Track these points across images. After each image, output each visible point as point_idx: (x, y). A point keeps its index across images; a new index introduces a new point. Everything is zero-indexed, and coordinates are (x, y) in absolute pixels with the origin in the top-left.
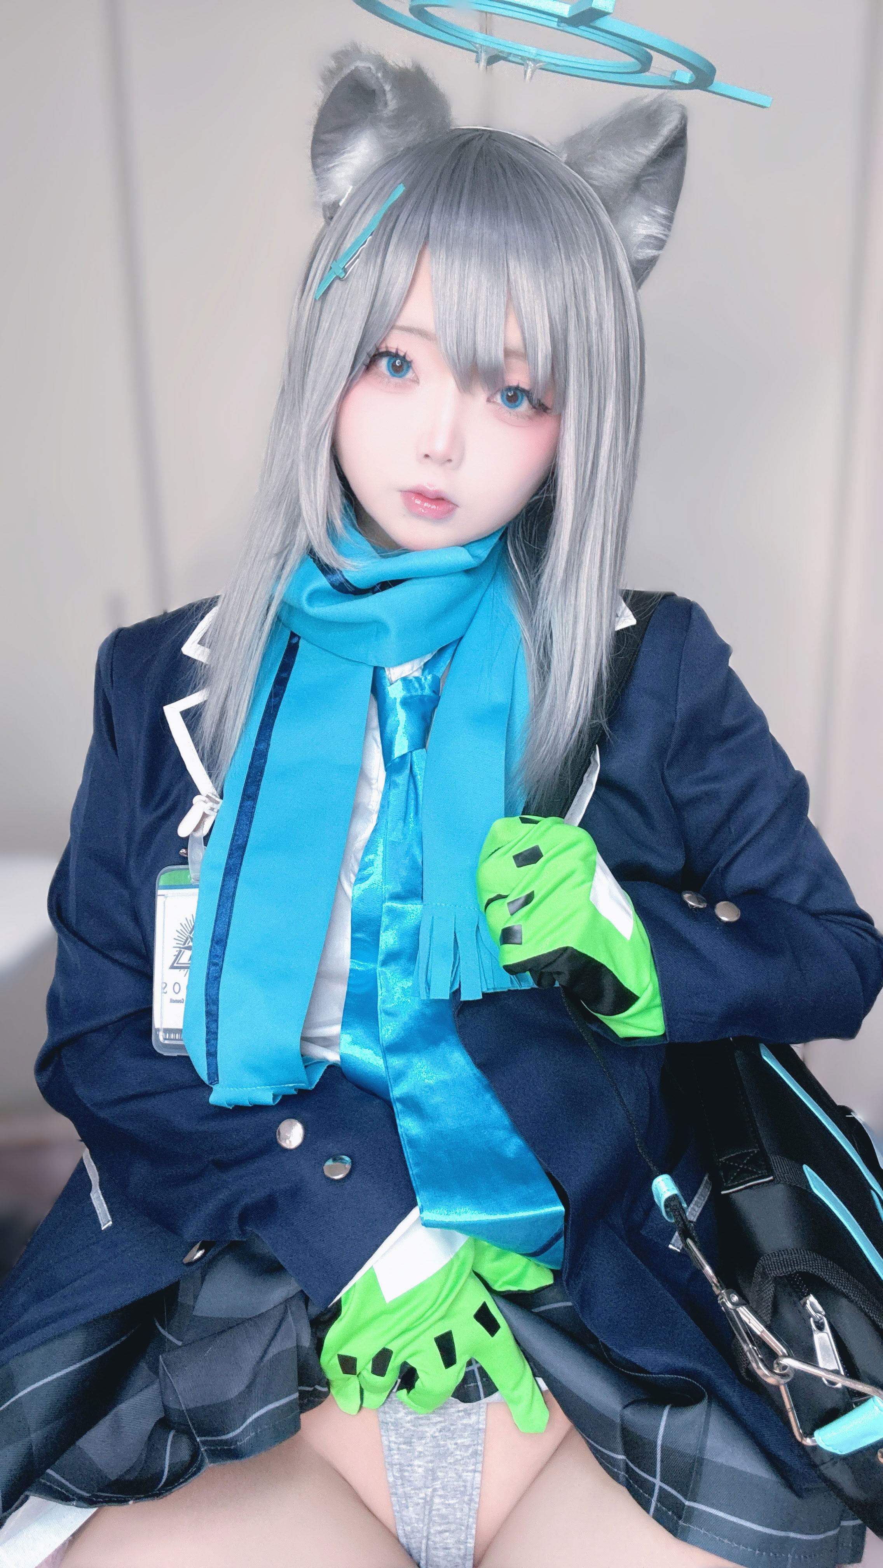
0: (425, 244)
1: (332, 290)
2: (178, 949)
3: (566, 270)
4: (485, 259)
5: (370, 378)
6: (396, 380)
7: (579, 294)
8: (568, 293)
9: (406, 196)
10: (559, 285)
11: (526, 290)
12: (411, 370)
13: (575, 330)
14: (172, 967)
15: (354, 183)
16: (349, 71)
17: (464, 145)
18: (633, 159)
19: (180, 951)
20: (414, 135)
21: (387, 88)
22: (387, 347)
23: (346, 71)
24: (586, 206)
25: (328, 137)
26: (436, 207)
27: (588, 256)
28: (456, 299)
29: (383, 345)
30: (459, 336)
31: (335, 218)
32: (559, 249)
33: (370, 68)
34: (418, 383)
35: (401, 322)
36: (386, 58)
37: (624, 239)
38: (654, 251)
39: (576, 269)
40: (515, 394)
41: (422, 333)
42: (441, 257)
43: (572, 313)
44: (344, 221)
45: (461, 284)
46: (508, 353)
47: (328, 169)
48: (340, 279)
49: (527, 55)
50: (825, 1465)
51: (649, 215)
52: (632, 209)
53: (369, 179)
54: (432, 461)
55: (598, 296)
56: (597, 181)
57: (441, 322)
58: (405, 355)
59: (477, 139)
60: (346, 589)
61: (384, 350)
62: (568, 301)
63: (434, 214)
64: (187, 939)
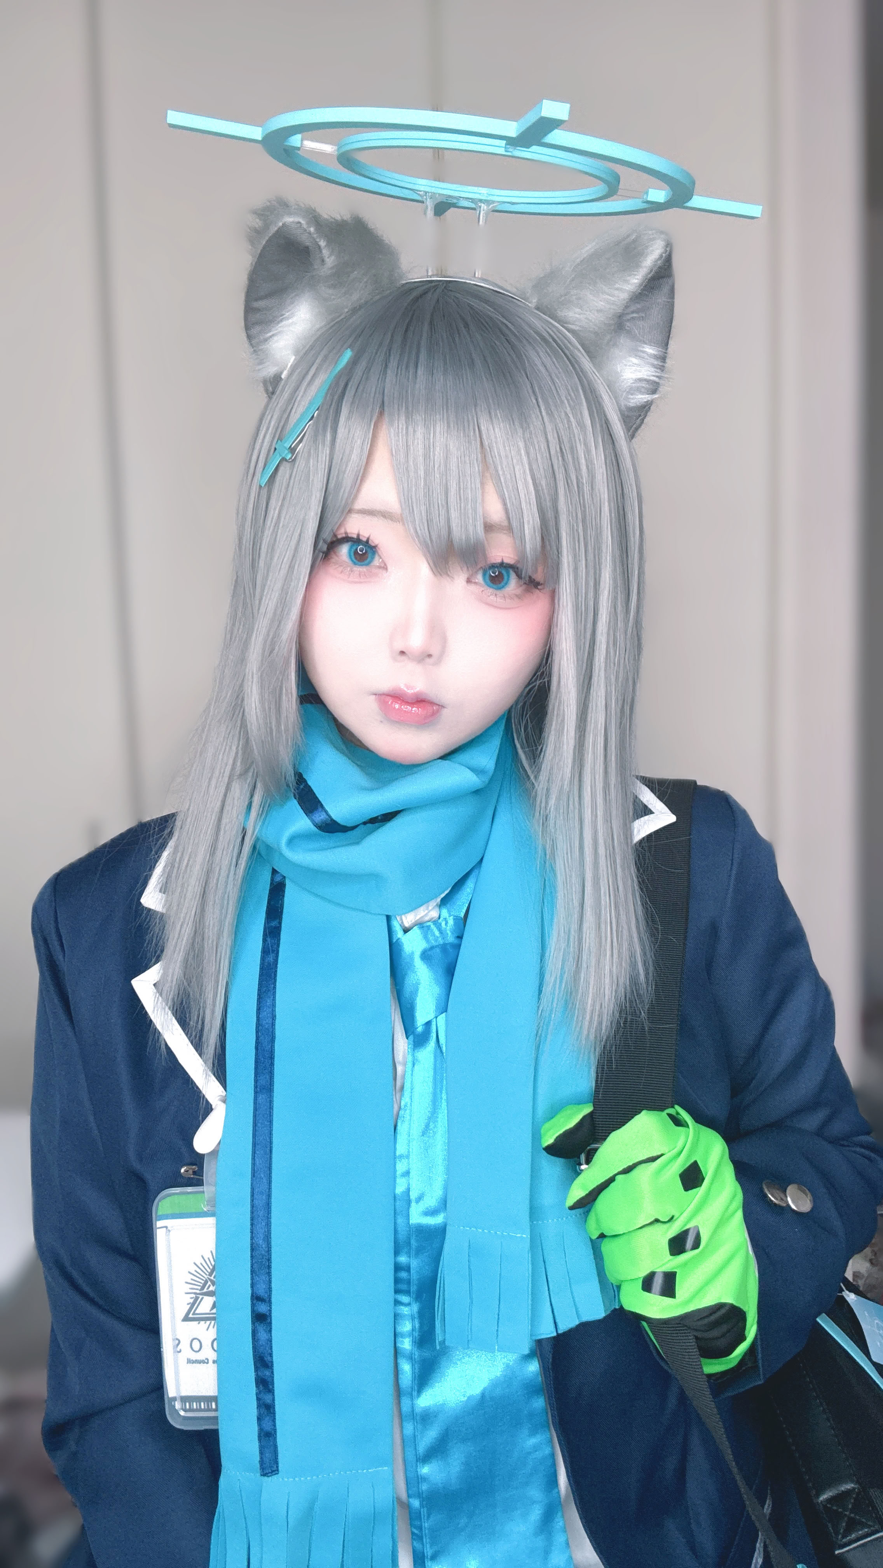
0: (381, 413)
1: (279, 476)
2: (194, 1296)
3: (549, 428)
4: (452, 425)
5: (330, 568)
6: (358, 569)
7: (566, 453)
8: (553, 452)
9: (354, 363)
10: (542, 445)
12: (377, 557)
13: (566, 494)
14: (186, 1319)
15: (296, 353)
16: (276, 229)
17: (416, 300)
18: (613, 296)
19: (197, 1299)
20: (359, 293)
21: (322, 243)
22: (346, 533)
23: (273, 229)
24: (564, 353)
25: (260, 304)
26: (389, 371)
27: (572, 408)
28: (422, 473)
29: (342, 531)
30: (428, 512)
31: (278, 391)
32: (539, 406)
33: (299, 223)
34: (386, 569)
35: (359, 505)
36: (319, 210)
37: (610, 386)
38: (648, 396)
39: (559, 422)
40: (500, 572)
41: (385, 515)
42: (400, 426)
44: (286, 395)
45: (427, 456)
46: (489, 527)
47: (266, 340)
48: (286, 461)
49: (477, 197)
51: (636, 356)
52: (616, 352)
53: (312, 347)
54: (409, 658)
55: (588, 451)
56: (573, 324)
57: (406, 499)
58: (368, 539)
59: (432, 291)
60: (331, 827)
61: (344, 535)
62: (555, 462)
63: (388, 379)
64: (206, 1282)
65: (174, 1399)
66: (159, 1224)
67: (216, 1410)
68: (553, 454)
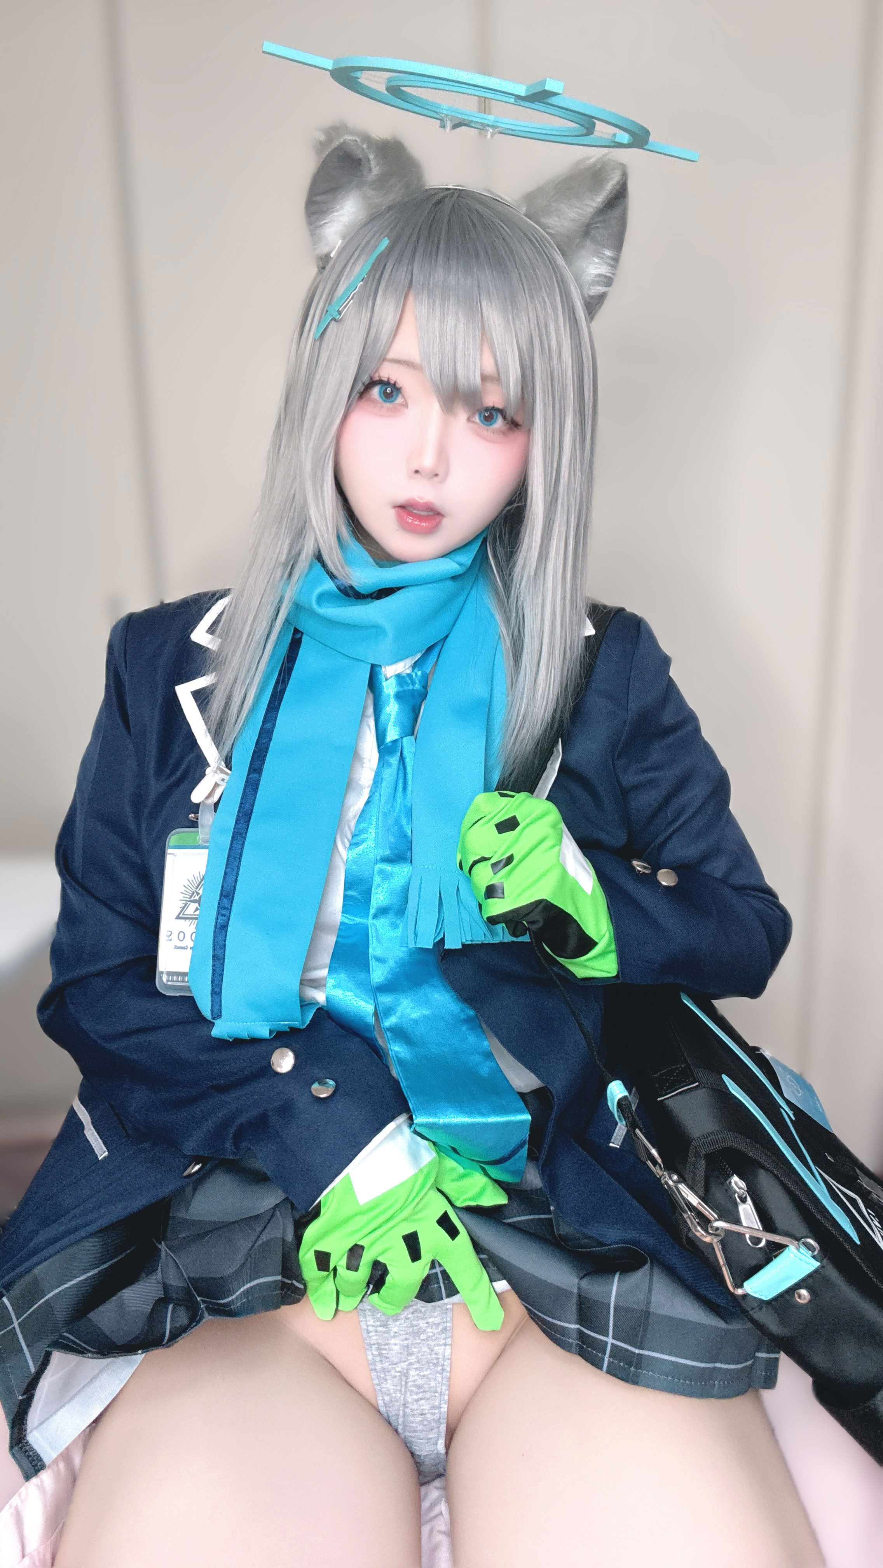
0: (409, 289)
1: (329, 332)
3: (530, 307)
4: (459, 299)
5: (363, 404)
6: (387, 404)
7: (542, 329)
9: (391, 248)
10: (525, 319)
11: (497, 327)
12: (401, 396)
15: (344, 238)
16: (337, 143)
17: (439, 202)
18: (582, 210)
19: (186, 904)
20: (394, 196)
21: (371, 157)
22: (380, 377)
23: (336, 143)
24: (544, 252)
25: (319, 198)
26: (417, 256)
27: (549, 295)
28: (437, 335)
29: (376, 375)
30: (441, 365)
31: (328, 268)
32: (524, 289)
33: (356, 141)
34: (407, 407)
35: (391, 355)
36: (371, 132)
37: (577, 279)
38: (604, 288)
39: (538, 305)
40: (491, 414)
41: (409, 364)
42: (422, 298)
43: (537, 343)
44: (336, 271)
45: (442, 322)
46: (484, 378)
47: (321, 226)
48: (335, 321)
49: (487, 123)
50: (755, 1310)
51: (598, 257)
52: (583, 253)
53: (357, 233)
54: (422, 476)
55: (558, 327)
56: (552, 229)
57: (425, 354)
58: (395, 383)
59: (448, 198)
60: (353, 595)
61: (377, 379)
62: (533, 332)
63: (415, 264)
64: (193, 893)
65: (162, 973)
66: (169, 851)
67: (188, 982)
68: (532, 326)
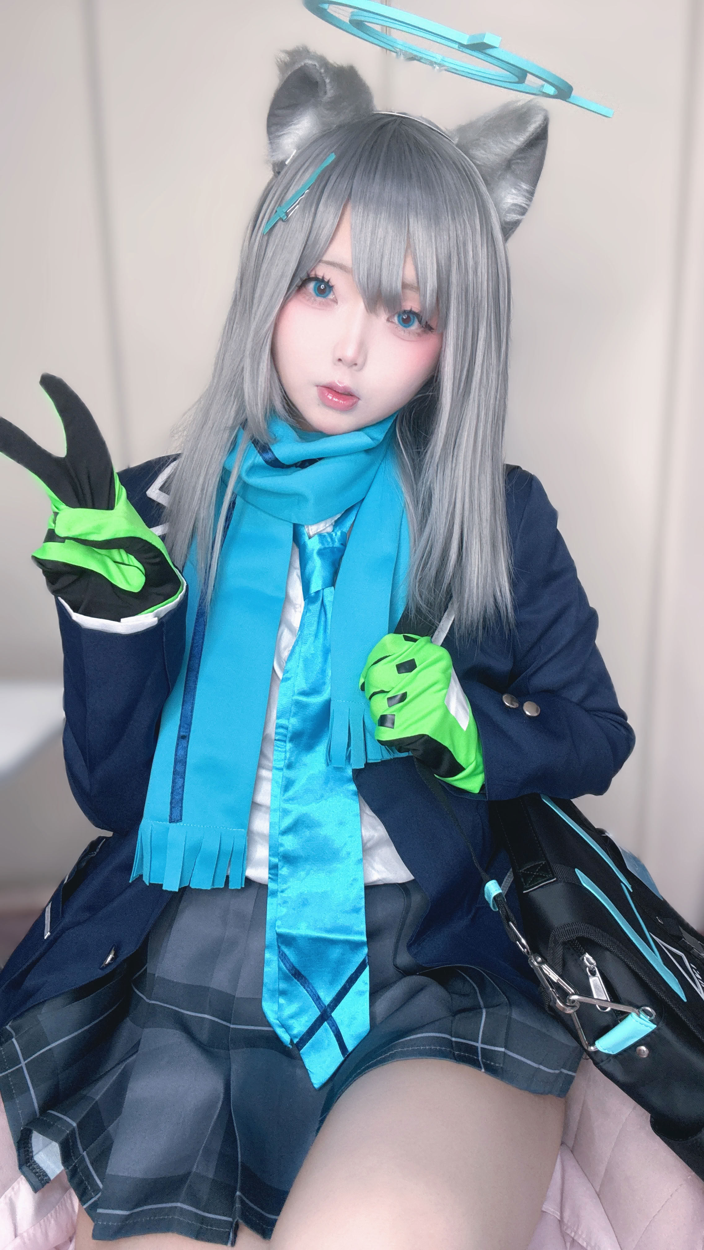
0: (348, 201)
1: (277, 228)
3: (452, 228)
4: (392, 215)
5: (301, 296)
6: (319, 299)
7: (461, 247)
9: (335, 164)
10: (446, 237)
11: (421, 239)
12: (332, 293)
13: (457, 274)
15: (298, 148)
16: (300, 66)
17: (382, 127)
18: (507, 146)
20: (345, 116)
21: (327, 81)
22: (316, 275)
23: (297, 66)
24: (469, 180)
25: (280, 112)
26: (357, 174)
27: (469, 217)
28: (368, 242)
29: (313, 273)
30: (369, 270)
31: (283, 173)
32: (447, 211)
33: (315, 65)
34: (337, 303)
35: (326, 258)
37: (497, 205)
38: (518, 216)
39: (459, 227)
40: (408, 317)
41: (341, 267)
42: (359, 211)
43: (455, 259)
44: (288, 176)
45: (373, 233)
46: (405, 286)
47: (279, 136)
48: (283, 220)
49: (434, 60)
51: (516, 189)
52: (503, 183)
53: (309, 147)
54: (343, 364)
55: (475, 247)
56: (478, 160)
57: (356, 260)
58: (329, 281)
59: (391, 124)
60: (276, 465)
61: (313, 276)
62: (452, 250)
63: (356, 178)
68: (452, 245)
